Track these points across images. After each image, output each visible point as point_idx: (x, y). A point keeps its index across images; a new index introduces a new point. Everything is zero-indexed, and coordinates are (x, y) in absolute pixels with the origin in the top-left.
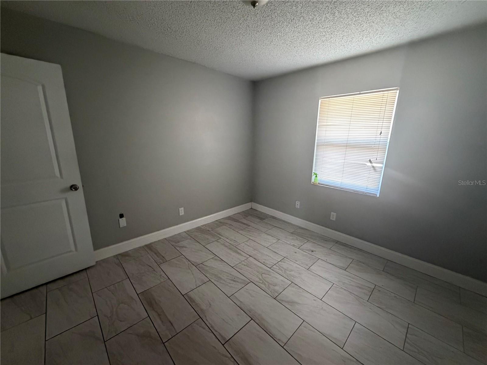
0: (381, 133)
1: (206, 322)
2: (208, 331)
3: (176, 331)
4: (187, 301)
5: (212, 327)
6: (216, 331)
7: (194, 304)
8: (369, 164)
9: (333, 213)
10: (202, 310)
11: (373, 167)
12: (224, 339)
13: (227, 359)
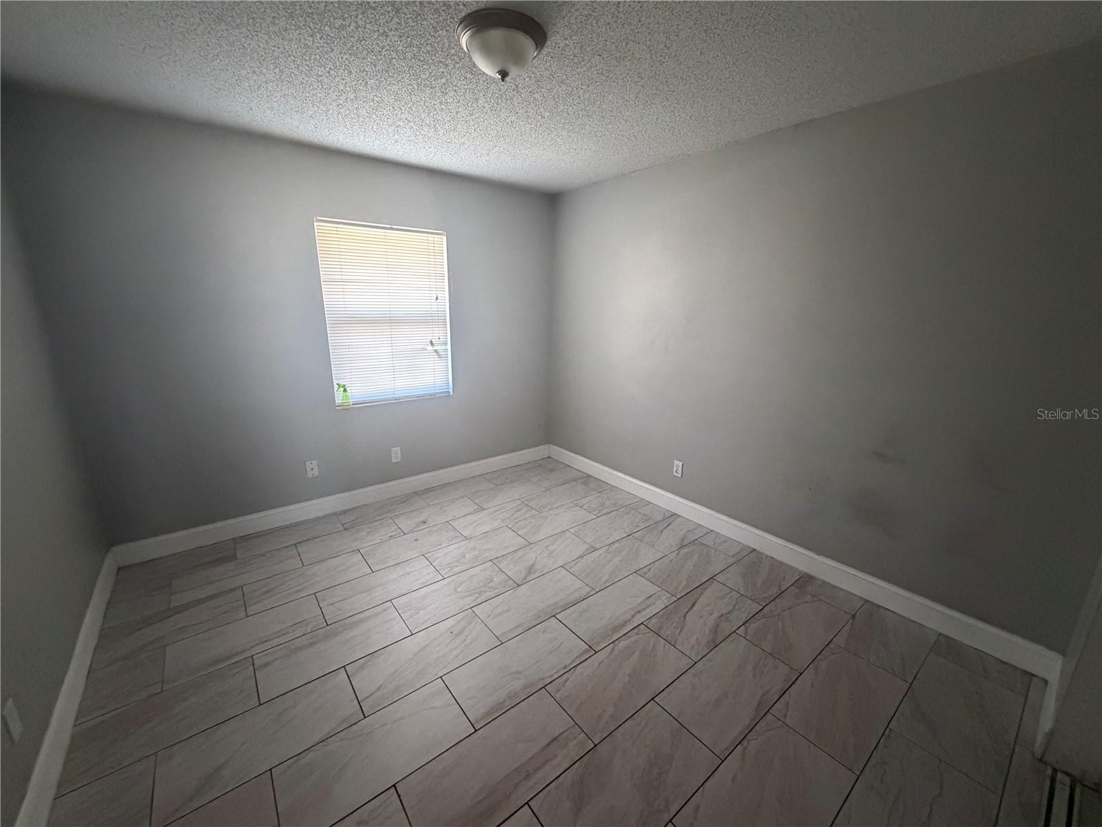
0: (437, 298)
1: (553, 678)
2: (573, 673)
3: (573, 727)
4: (496, 718)
5: (565, 667)
6: (573, 661)
7: (507, 704)
8: (430, 348)
9: (395, 449)
10: (526, 687)
11: (436, 351)
12: (586, 651)
13: (616, 648)
